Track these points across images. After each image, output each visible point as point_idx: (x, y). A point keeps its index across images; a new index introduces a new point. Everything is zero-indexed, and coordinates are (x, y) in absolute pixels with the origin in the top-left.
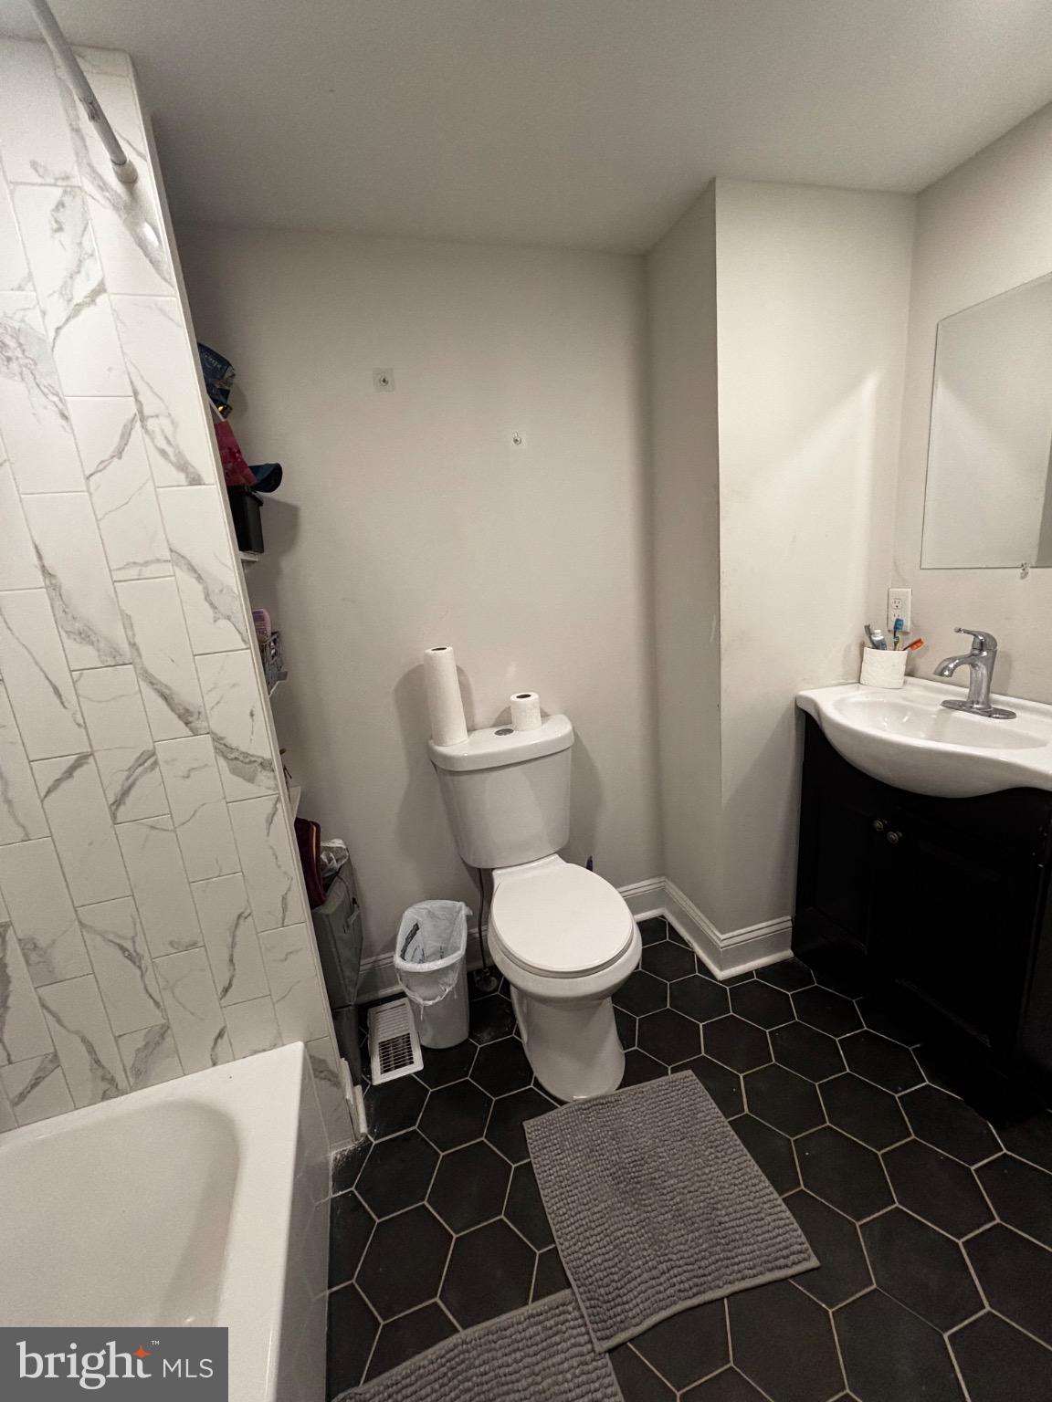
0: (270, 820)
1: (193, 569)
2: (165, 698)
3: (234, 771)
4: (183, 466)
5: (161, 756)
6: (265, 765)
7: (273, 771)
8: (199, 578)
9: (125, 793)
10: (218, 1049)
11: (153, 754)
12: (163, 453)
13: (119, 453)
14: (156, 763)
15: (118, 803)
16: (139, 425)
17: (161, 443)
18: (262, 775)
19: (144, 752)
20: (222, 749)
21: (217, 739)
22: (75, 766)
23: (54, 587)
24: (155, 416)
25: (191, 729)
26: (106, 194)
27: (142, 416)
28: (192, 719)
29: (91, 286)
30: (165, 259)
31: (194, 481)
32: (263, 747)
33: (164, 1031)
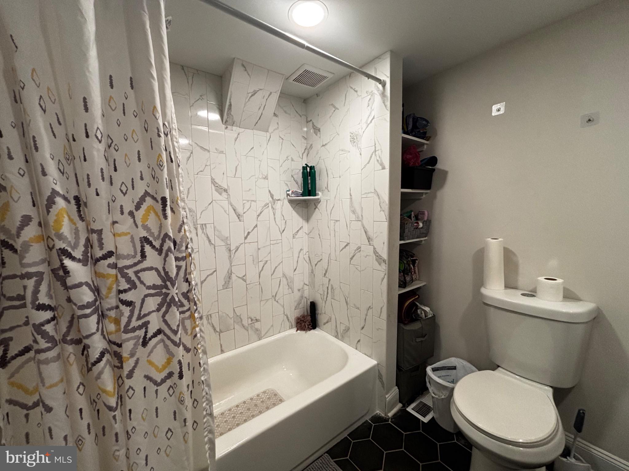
0: (382, 281)
1: (378, 195)
2: (366, 232)
3: (376, 260)
4: (382, 164)
5: (362, 249)
6: (384, 261)
7: (386, 264)
8: (379, 198)
9: (353, 256)
10: (357, 345)
11: (360, 248)
12: (378, 161)
13: (368, 163)
14: (360, 251)
15: (352, 259)
16: (374, 154)
17: (378, 158)
18: (383, 264)
19: (359, 246)
20: (375, 252)
21: (374, 248)
22: (346, 245)
23: (351, 199)
24: (378, 150)
25: (369, 243)
26: (379, 92)
27: (375, 151)
28: (370, 240)
29: (372, 118)
30: (388, 104)
31: (384, 168)
32: (385, 256)
33: (349, 329)
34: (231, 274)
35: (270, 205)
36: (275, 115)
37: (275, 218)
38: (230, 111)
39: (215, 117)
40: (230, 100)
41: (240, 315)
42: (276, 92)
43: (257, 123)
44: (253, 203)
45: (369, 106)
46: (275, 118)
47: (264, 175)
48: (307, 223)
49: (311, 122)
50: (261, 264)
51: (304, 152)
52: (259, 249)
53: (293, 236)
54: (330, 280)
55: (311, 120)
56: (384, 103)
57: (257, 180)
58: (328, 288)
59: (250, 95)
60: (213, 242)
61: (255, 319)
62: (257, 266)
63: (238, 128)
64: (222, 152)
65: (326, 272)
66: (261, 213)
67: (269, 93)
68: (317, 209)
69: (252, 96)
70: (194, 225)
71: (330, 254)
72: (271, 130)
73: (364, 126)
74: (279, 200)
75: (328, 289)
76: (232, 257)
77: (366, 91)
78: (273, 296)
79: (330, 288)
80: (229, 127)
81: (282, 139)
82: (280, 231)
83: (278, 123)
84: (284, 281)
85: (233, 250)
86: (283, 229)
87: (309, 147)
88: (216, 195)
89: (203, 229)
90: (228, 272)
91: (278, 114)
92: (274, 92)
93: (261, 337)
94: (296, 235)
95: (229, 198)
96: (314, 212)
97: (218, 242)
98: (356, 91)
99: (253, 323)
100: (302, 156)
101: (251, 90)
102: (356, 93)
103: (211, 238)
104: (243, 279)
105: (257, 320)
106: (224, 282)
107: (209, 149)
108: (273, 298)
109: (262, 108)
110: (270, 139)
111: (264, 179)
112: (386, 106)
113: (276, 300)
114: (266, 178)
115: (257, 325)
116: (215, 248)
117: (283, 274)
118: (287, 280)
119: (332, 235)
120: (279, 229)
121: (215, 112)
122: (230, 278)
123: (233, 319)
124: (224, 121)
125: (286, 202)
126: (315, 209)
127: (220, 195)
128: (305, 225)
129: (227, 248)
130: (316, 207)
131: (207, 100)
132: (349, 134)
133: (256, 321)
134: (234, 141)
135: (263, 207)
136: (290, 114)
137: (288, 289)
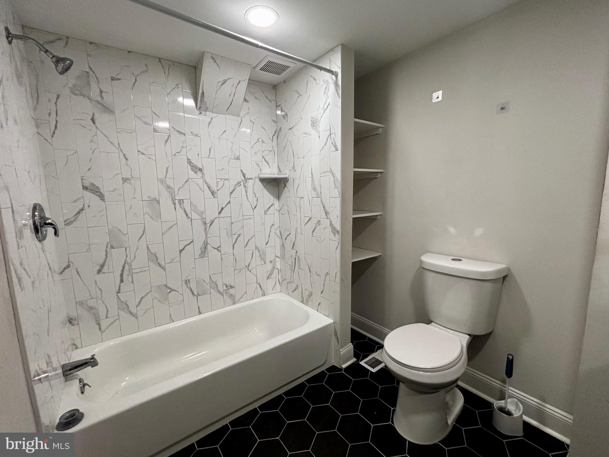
0: (337, 249)
1: (333, 174)
2: (324, 207)
3: (332, 232)
4: (335, 146)
5: (321, 222)
6: (338, 232)
7: (339, 234)
8: (334, 176)
9: (315, 229)
10: (318, 307)
12: (332, 143)
13: (325, 145)
14: (320, 224)
15: (313, 231)
16: (329, 136)
17: (332, 140)
18: (337, 235)
19: (319, 220)
20: (331, 224)
21: (331, 221)
22: (309, 220)
23: (312, 177)
24: (332, 134)
25: (327, 217)
26: (333, 81)
27: (330, 134)
28: (327, 214)
29: (327, 104)
30: (340, 92)
31: (337, 150)
32: (338, 227)
33: (312, 294)
34: (207, 245)
35: (242, 183)
36: (246, 101)
37: (247, 195)
38: (203, 98)
39: (190, 102)
40: (203, 88)
41: (216, 282)
42: (244, 81)
43: (228, 108)
44: (226, 182)
45: (325, 93)
46: (245, 103)
47: (236, 156)
48: (278, 201)
49: (280, 107)
50: (235, 237)
51: (274, 135)
52: (232, 223)
53: (265, 212)
54: (297, 251)
55: (280, 105)
56: (336, 91)
57: (230, 160)
58: (295, 258)
59: (220, 84)
60: (190, 216)
61: (229, 285)
62: (231, 239)
63: (211, 113)
64: (197, 135)
65: (294, 244)
66: (234, 190)
67: (238, 81)
68: (286, 187)
69: (222, 84)
70: (173, 200)
71: (297, 228)
72: (242, 114)
73: (322, 111)
74: (251, 179)
75: (295, 260)
76: (208, 229)
77: (322, 81)
78: (246, 266)
79: (297, 259)
80: (202, 112)
81: (253, 123)
82: (252, 208)
83: (248, 108)
84: (257, 253)
85: (208, 224)
86: (255, 205)
87: (278, 130)
88: (192, 174)
89: (181, 204)
90: (204, 243)
91: (248, 99)
92: (243, 81)
93: (236, 302)
94: (268, 211)
95: (204, 177)
96: (284, 190)
97: (195, 216)
98: (315, 80)
99: (228, 289)
100: (273, 138)
101: (222, 79)
102: (315, 81)
103: (188, 212)
104: (218, 249)
105: (232, 287)
106: (201, 252)
107: (184, 133)
108: (246, 268)
109: (232, 95)
110: (241, 123)
111: (237, 159)
112: (338, 94)
113: (249, 270)
114: (238, 158)
115: (232, 291)
116: (191, 221)
117: (255, 246)
118: (259, 252)
119: (298, 211)
120: (251, 206)
121: (190, 98)
122: (206, 248)
123: (209, 284)
124: (198, 107)
125: (257, 180)
126: (284, 187)
127: (195, 174)
128: (276, 203)
129: (203, 222)
130: (285, 186)
131: (183, 89)
132: (310, 119)
133: (230, 287)
134: (207, 125)
135: (236, 185)
136: (259, 100)
137: (261, 260)
